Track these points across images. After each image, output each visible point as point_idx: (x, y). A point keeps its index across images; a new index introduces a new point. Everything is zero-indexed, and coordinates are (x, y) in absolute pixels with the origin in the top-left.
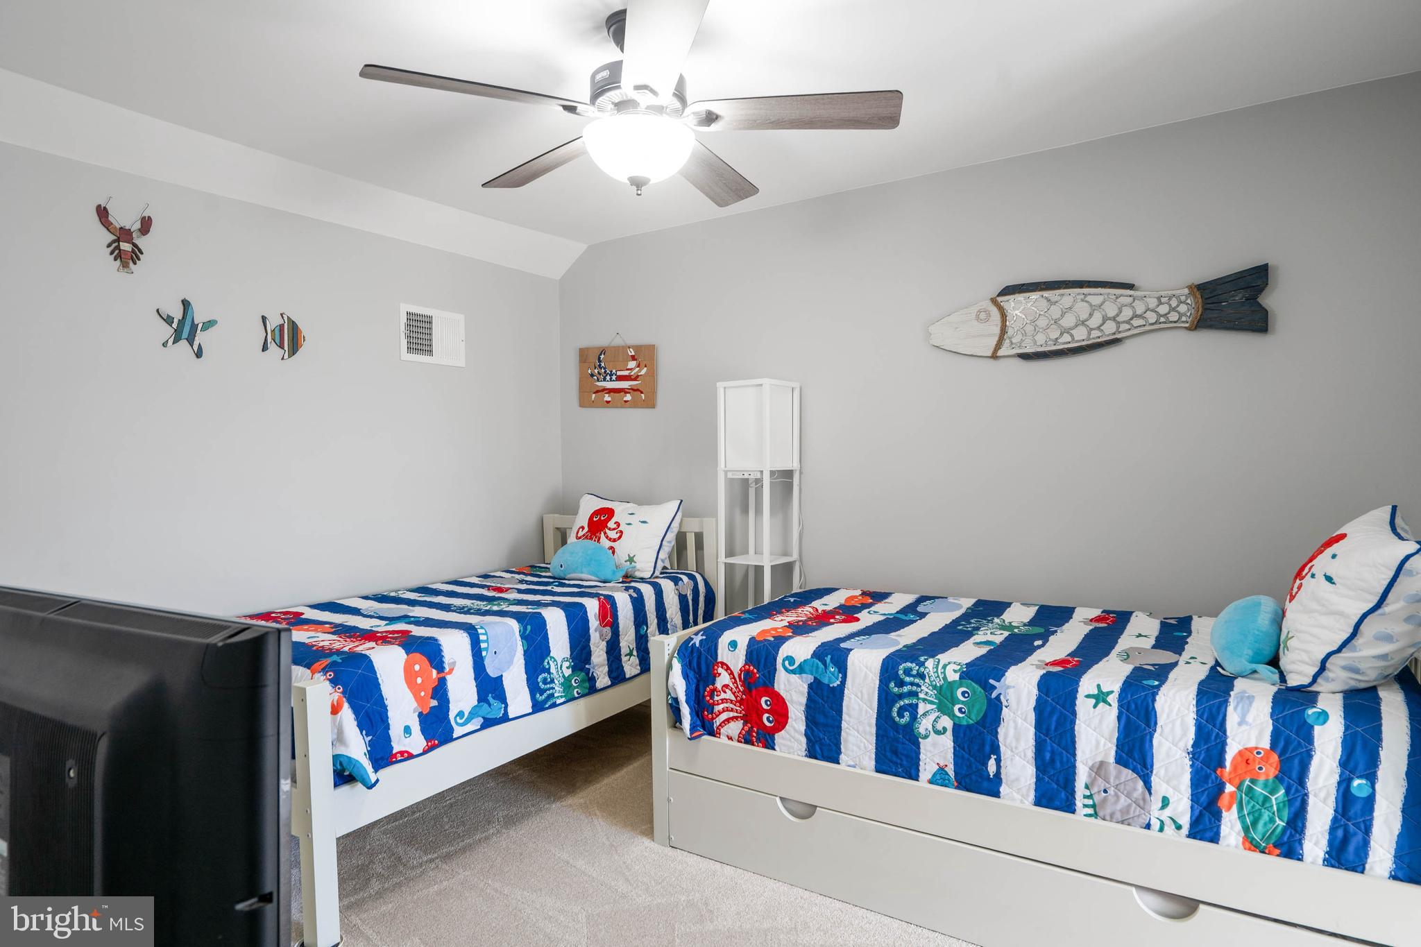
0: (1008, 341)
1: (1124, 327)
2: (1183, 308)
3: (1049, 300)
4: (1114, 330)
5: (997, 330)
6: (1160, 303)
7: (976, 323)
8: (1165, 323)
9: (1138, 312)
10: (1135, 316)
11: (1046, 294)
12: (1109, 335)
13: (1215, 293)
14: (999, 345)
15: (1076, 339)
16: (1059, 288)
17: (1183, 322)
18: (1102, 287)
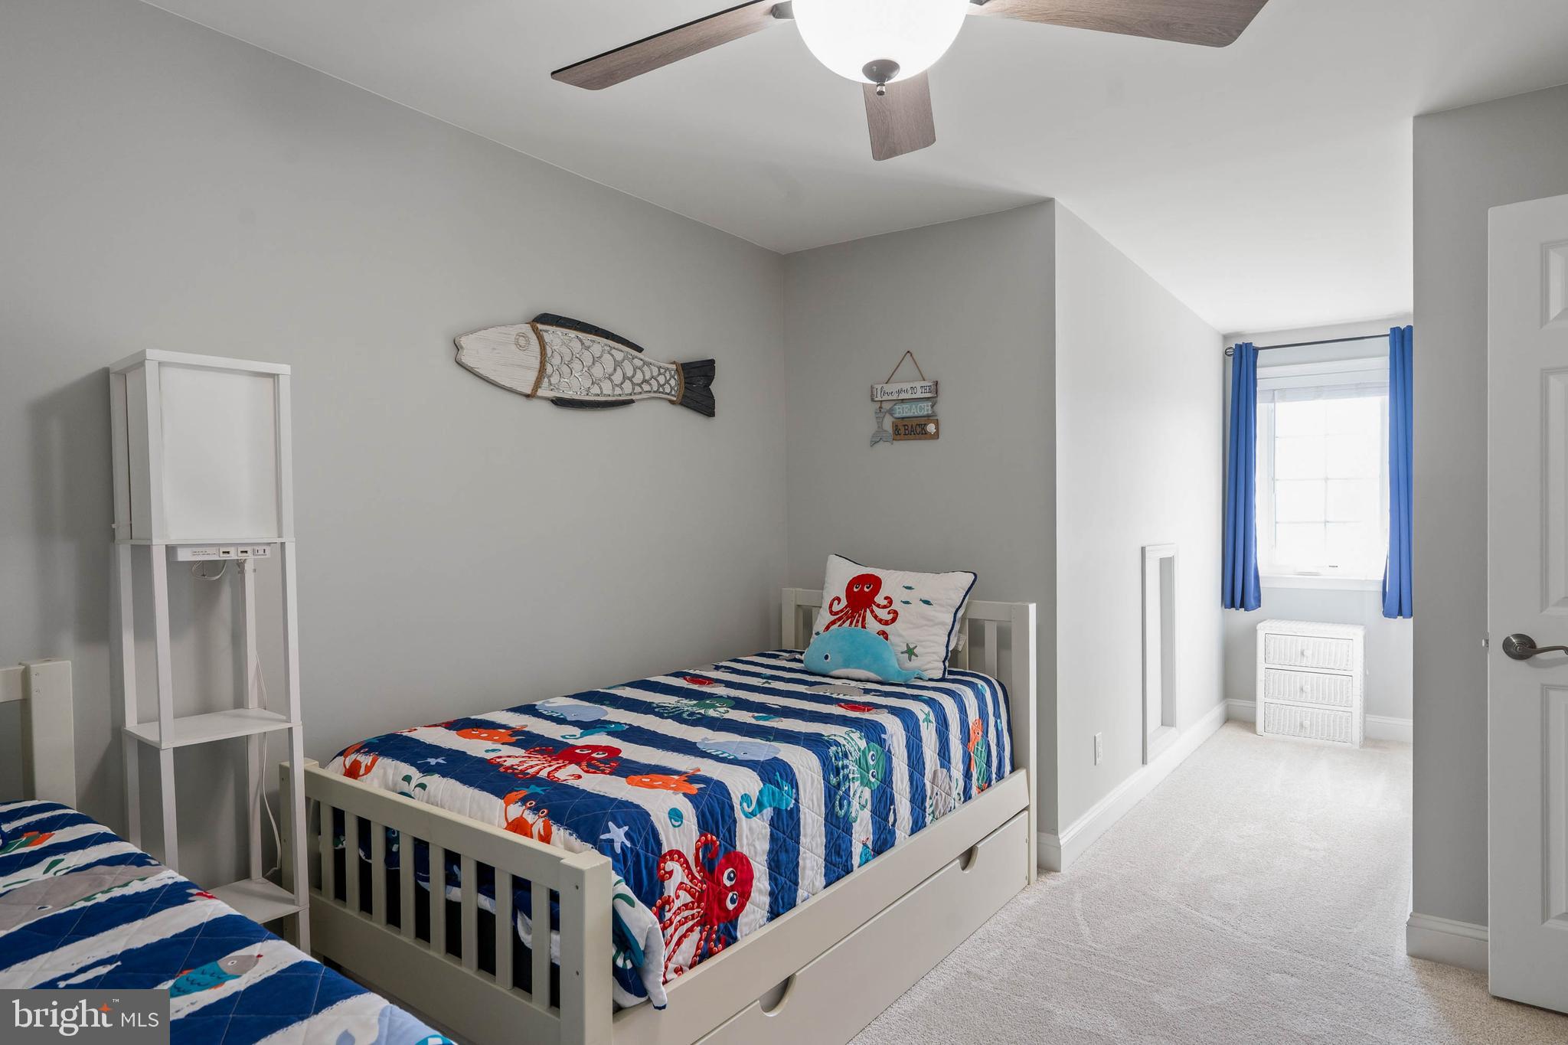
0: (546, 380)
1: (638, 389)
2: (673, 382)
3: (583, 344)
4: (630, 391)
5: (536, 364)
6: (660, 374)
7: (514, 347)
8: (662, 393)
9: (647, 378)
10: (645, 381)
11: (581, 335)
12: (627, 395)
13: (690, 375)
14: (538, 384)
15: (604, 392)
16: (590, 333)
17: (673, 395)
18: (622, 344)
